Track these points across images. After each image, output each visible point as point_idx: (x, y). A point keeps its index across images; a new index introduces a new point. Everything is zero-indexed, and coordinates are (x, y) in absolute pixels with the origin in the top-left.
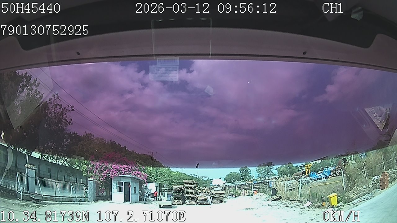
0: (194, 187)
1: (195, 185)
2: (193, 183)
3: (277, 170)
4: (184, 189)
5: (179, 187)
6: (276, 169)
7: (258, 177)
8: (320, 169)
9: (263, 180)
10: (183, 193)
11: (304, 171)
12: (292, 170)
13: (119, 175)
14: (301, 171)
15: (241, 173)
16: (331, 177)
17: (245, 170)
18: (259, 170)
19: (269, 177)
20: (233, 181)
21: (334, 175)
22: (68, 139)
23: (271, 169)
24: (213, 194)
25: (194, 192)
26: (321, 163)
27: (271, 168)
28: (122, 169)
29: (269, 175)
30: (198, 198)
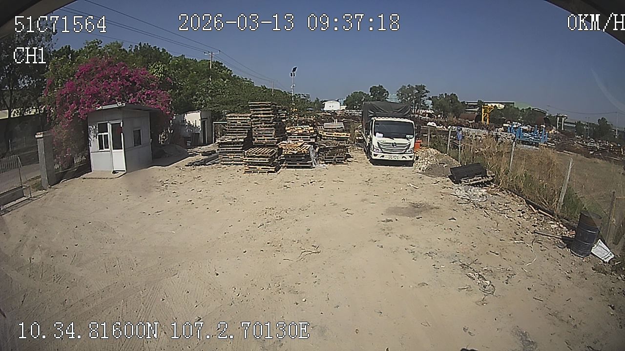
3: (431, 102)
11: (478, 115)
12: (456, 107)
15: (371, 95)
17: (379, 92)
18: (402, 94)
19: (417, 110)
20: (358, 107)
23: (421, 97)
26: (505, 110)
27: (423, 95)
29: (418, 105)
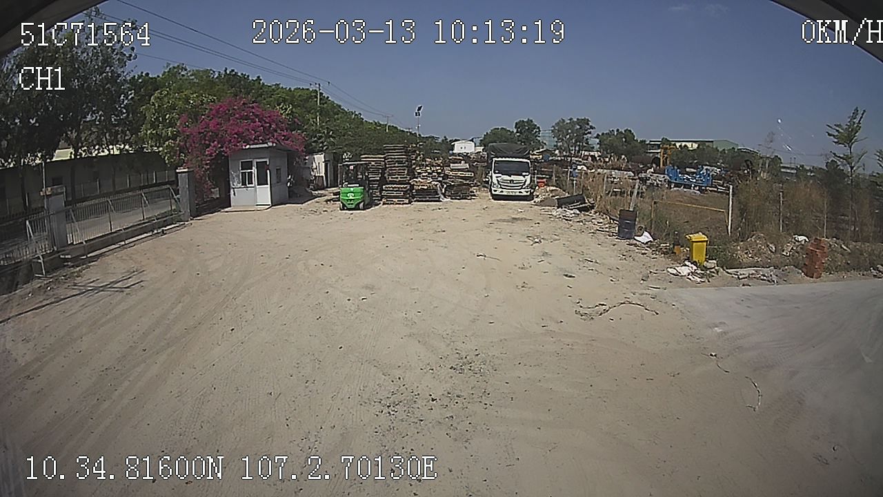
0: (407, 161)
1: (410, 156)
2: (405, 152)
3: (598, 141)
4: (385, 164)
5: (373, 161)
6: (597, 137)
7: (555, 146)
8: (691, 163)
9: (564, 156)
10: (383, 174)
11: (657, 157)
12: (632, 147)
13: (244, 147)
14: (651, 155)
15: (517, 132)
16: (711, 191)
17: (527, 128)
18: (558, 131)
19: (579, 152)
21: (718, 189)
22: (130, 93)
23: (584, 134)
24: (448, 178)
25: (406, 172)
26: (698, 151)
27: (586, 132)
28: (248, 133)
29: (579, 145)
30: (414, 185)
